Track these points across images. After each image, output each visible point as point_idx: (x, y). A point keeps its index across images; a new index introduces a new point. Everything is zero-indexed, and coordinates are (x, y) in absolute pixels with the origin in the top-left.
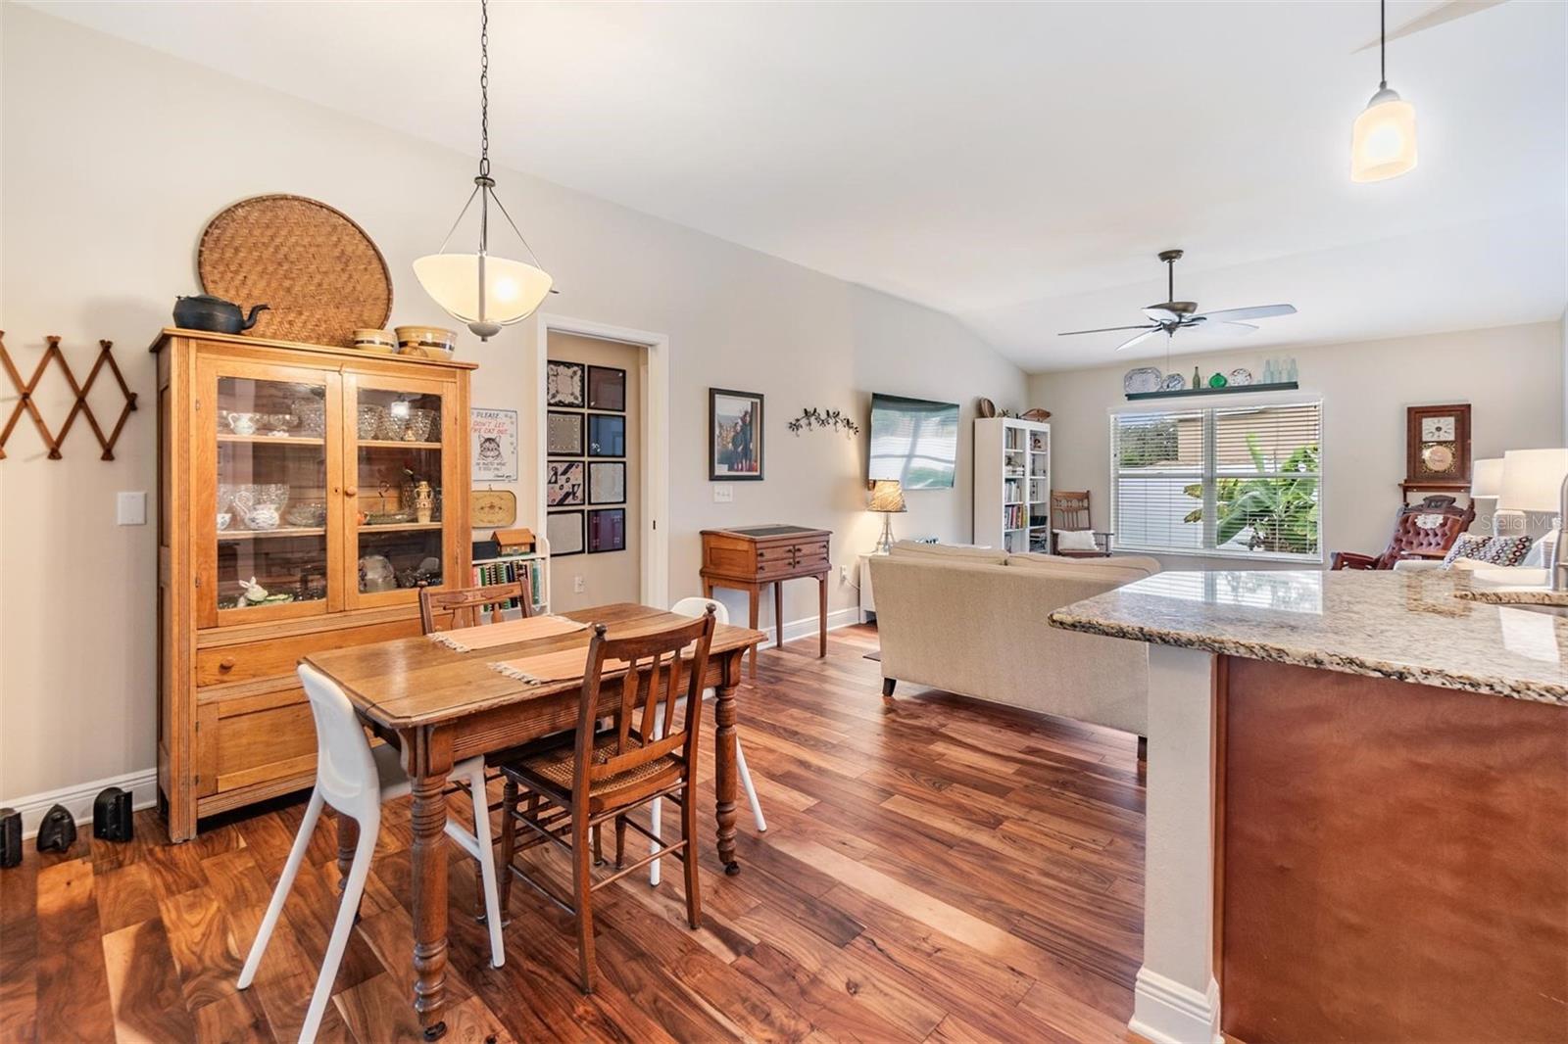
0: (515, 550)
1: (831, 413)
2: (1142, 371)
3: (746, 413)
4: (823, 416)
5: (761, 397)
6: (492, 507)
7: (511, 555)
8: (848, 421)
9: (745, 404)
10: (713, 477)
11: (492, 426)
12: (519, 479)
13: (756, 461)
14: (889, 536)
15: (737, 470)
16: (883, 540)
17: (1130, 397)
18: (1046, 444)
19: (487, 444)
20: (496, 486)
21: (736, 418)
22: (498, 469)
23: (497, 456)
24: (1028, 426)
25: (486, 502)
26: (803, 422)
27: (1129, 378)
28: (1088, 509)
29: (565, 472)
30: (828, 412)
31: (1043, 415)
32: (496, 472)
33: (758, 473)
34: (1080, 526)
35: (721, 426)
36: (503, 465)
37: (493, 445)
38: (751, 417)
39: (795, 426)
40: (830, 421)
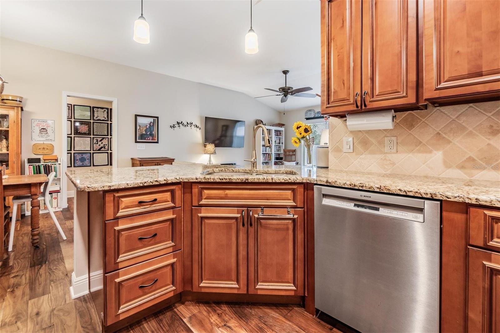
0: (49, 161)
1: (189, 123)
2: (310, 110)
3: (151, 122)
4: (185, 124)
5: (158, 118)
6: (44, 148)
7: (48, 163)
8: (196, 126)
9: (151, 120)
10: (136, 142)
11: (44, 125)
12: (55, 140)
13: (155, 137)
14: (211, 162)
15: (147, 140)
16: (209, 163)
17: (307, 119)
18: (283, 134)
19: (42, 130)
20: (45, 142)
21: (147, 124)
22: (46, 137)
23: (47, 133)
24: (274, 128)
25: (42, 147)
26: (177, 126)
27: (306, 113)
28: (295, 155)
29: (101, 141)
30: (187, 122)
31: (281, 125)
32: (46, 138)
33: (156, 141)
34: (292, 160)
35: (140, 126)
36: (49, 136)
37: (45, 130)
38: (153, 124)
39: (173, 127)
40: (188, 125)
